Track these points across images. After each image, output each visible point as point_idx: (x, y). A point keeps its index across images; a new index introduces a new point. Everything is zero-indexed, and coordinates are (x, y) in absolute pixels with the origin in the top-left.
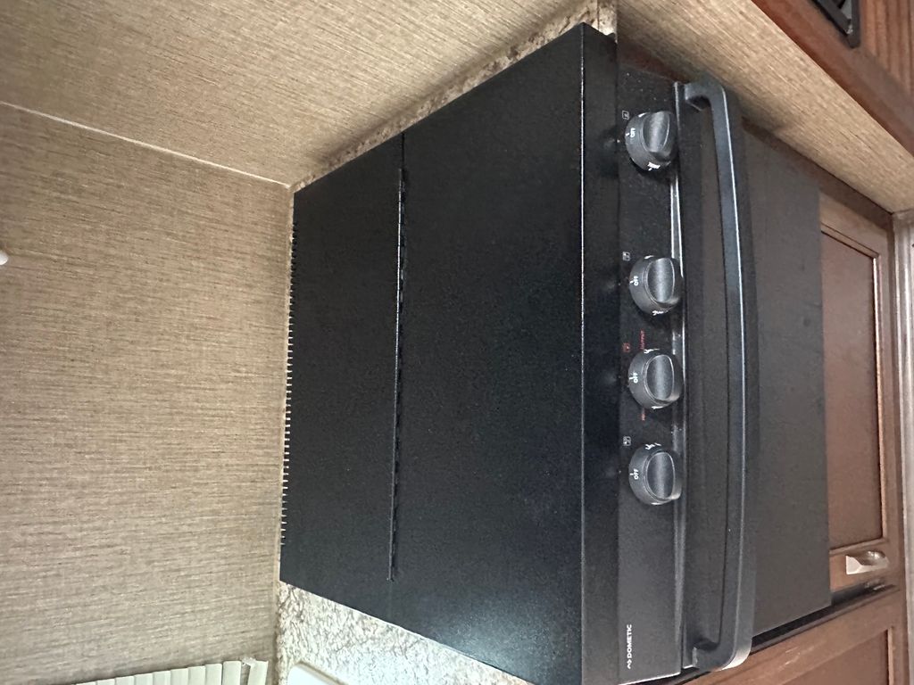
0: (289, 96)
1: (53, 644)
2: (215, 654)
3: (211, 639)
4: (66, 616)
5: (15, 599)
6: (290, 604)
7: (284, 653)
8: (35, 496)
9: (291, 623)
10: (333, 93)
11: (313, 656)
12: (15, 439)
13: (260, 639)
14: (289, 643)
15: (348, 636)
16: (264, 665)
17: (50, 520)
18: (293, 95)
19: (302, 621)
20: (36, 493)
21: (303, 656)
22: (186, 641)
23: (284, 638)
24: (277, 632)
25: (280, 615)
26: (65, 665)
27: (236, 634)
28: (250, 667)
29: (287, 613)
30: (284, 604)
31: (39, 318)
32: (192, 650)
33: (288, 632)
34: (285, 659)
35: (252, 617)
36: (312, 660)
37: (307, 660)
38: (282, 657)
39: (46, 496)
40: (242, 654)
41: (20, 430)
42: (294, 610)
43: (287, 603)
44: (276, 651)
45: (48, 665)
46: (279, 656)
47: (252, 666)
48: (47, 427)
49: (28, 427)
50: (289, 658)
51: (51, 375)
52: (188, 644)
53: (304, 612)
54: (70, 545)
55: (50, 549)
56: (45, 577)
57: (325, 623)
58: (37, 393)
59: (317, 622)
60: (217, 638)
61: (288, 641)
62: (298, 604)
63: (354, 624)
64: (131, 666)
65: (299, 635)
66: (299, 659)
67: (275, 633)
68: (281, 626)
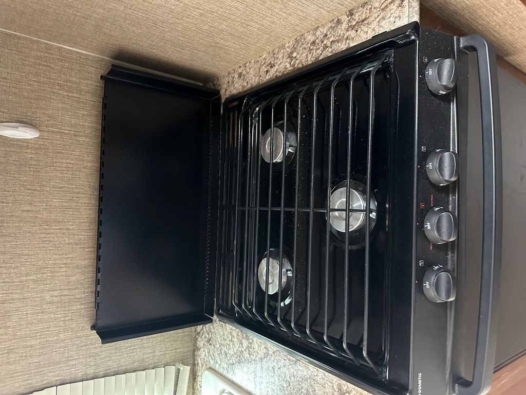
0: (208, 36)
1: (70, 359)
2: (160, 362)
3: (158, 353)
4: (76, 343)
5: (48, 334)
6: (203, 333)
7: (200, 361)
8: (58, 274)
9: (204, 344)
10: (235, 34)
11: (217, 365)
12: (45, 241)
13: (185, 352)
14: (203, 356)
15: (240, 357)
16: (188, 368)
17: (67, 288)
18: (210, 35)
19: (211, 345)
20: (58, 272)
21: (212, 364)
22: (143, 355)
23: (200, 353)
24: (195, 349)
25: (197, 339)
26: (76, 370)
27: (172, 350)
28: (179, 369)
29: (201, 338)
30: (199, 333)
31: (59, 169)
32: (147, 360)
33: (202, 350)
34: (200, 365)
35: (181, 341)
36: (217, 367)
37: (213, 367)
38: (198, 363)
39: (64, 274)
40: (176, 362)
41: (48, 236)
42: (205, 337)
43: (201, 333)
44: (194, 360)
45: (67, 371)
46: (196, 362)
47: (181, 369)
48: (64, 233)
49: (53, 233)
50: (203, 365)
51: (65, 202)
52: (145, 356)
53: (212, 339)
54: (78, 302)
55: (67, 304)
56: (64, 321)
57: (225, 348)
58: (58, 213)
59: (220, 346)
60: (161, 353)
61: (202, 355)
62: (208, 334)
63: (243, 350)
64: (113, 370)
65: (209, 352)
66: (209, 366)
67: (194, 349)
68: (198, 346)
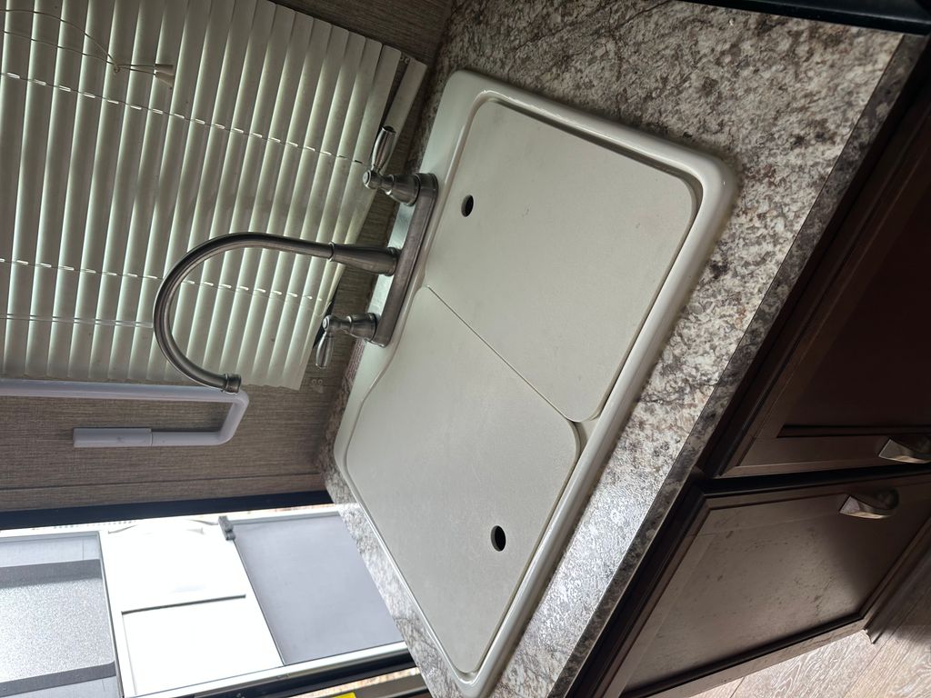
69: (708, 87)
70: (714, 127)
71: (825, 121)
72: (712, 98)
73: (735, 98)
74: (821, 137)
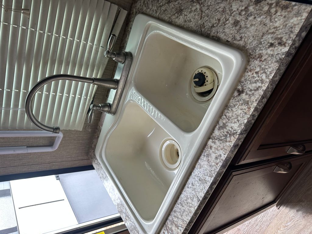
69: (236, 23)
70: (238, 38)
71: (282, 38)
72: (238, 28)
73: (246, 27)
74: (280, 44)
